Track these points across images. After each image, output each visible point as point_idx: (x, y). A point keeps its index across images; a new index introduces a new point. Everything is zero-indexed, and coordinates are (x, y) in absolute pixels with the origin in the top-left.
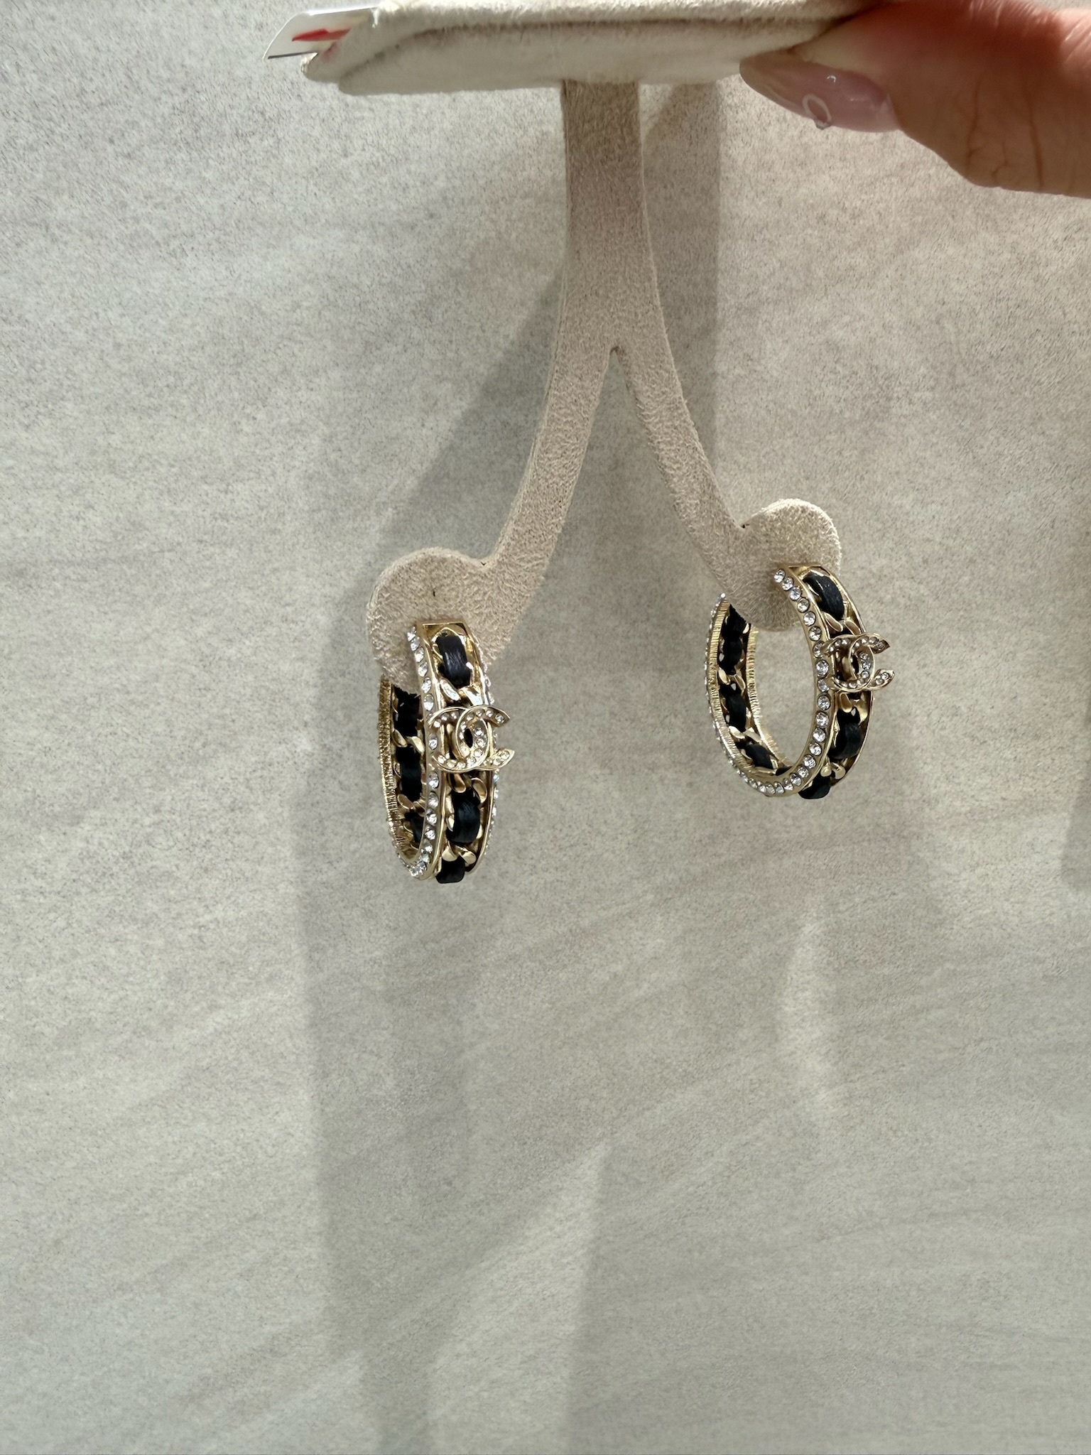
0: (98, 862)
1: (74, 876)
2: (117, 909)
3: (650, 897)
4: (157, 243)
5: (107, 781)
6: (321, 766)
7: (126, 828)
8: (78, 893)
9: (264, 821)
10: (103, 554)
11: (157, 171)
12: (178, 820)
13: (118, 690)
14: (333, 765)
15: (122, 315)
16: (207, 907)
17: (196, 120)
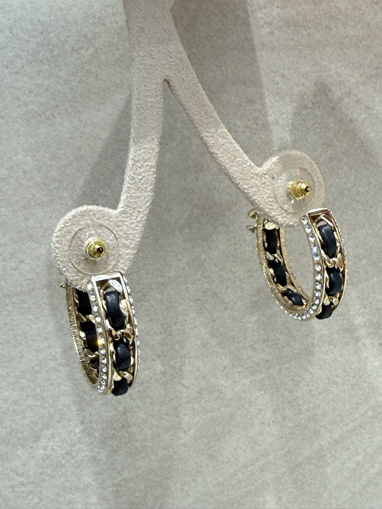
0: (53, 460)
1: (40, 471)
2: (67, 484)
3: (370, 413)
4: (39, 115)
5: (52, 413)
6: (171, 378)
7: (66, 437)
8: (44, 481)
9: (144, 416)
10: (32, 286)
11: (34, 78)
12: (95, 426)
13: (51, 359)
14: (177, 376)
15: (25, 156)
16: (118, 473)
17: (51, 47)
